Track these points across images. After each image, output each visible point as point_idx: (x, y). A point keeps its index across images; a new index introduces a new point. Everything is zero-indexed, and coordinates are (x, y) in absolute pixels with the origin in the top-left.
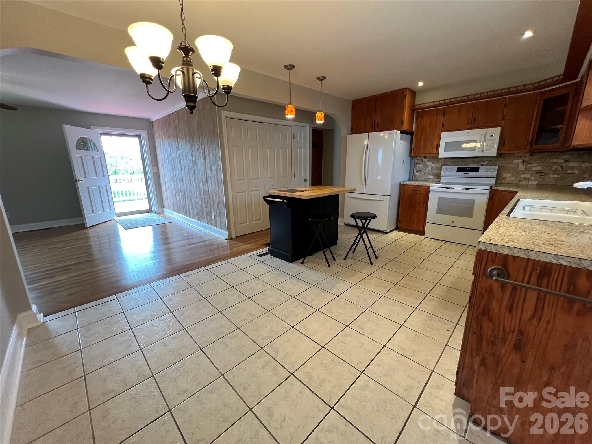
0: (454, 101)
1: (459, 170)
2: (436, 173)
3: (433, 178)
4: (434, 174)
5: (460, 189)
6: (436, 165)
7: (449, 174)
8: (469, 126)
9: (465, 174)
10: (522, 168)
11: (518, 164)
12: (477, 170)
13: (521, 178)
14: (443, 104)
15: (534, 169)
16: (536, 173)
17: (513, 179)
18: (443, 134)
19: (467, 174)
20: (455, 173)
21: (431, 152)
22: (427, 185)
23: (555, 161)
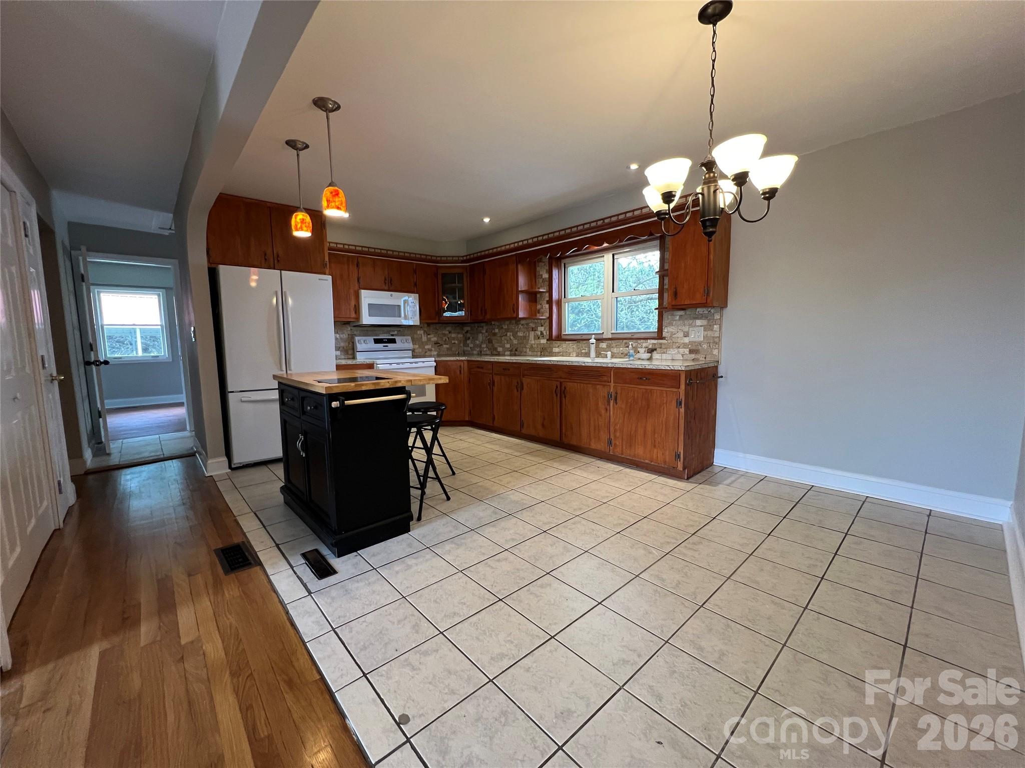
0: (365, 251)
1: (377, 341)
2: (343, 348)
3: (340, 354)
4: (341, 349)
5: (398, 364)
6: (342, 336)
7: (367, 347)
8: (386, 288)
9: (384, 346)
10: (424, 339)
11: (421, 335)
12: (393, 341)
13: (426, 349)
14: (360, 251)
15: (432, 339)
16: (435, 344)
17: (421, 350)
18: (364, 293)
19: (387, 346)
20: (372, 345)
21: (348, 316)
22: (368, 363)
23: (444, 332)
